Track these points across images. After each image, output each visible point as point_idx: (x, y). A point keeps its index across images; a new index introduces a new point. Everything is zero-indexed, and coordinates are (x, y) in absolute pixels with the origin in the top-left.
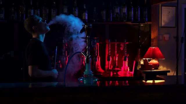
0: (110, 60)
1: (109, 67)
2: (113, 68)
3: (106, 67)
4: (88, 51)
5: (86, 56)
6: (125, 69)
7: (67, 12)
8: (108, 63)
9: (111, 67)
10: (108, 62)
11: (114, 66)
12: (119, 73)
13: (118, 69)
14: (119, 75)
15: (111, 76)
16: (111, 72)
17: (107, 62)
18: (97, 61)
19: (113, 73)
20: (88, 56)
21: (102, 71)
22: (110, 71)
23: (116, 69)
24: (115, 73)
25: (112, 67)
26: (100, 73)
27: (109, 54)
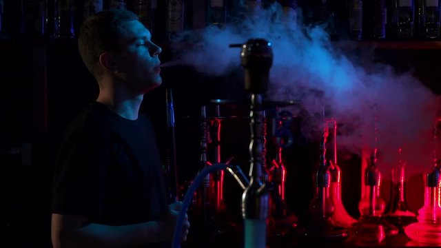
0: (376, 184)
1: (371, 209)
2: (387, 210)
3: (363, 206)
4: (255, 162)
5: (246, 185)
6: (430, 215)
7: (222, 6)
8: (368, 193)
9: (378, 208)
10: (368, 187)
11: (392, 204)
12: (409, 230)
13: (408, 214)
14: (409, 240)
15: (380, 240)
16: (381, 228)
17: (365, 190)
18: (326, 187)
19: (387, 231)
20: (256, 185)
21: (349, 220)
22: (377, 221)
23: (399, 213)
24: (394, 232)
25: (383, 206)
26: (339, 229)
27: (372, 158)
